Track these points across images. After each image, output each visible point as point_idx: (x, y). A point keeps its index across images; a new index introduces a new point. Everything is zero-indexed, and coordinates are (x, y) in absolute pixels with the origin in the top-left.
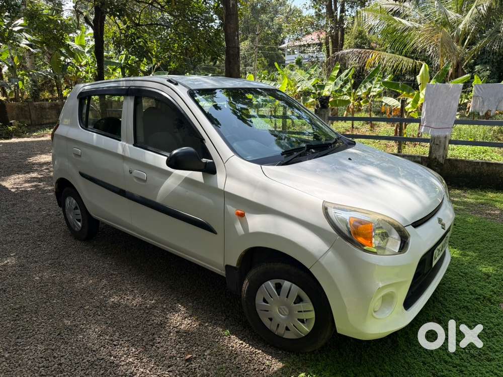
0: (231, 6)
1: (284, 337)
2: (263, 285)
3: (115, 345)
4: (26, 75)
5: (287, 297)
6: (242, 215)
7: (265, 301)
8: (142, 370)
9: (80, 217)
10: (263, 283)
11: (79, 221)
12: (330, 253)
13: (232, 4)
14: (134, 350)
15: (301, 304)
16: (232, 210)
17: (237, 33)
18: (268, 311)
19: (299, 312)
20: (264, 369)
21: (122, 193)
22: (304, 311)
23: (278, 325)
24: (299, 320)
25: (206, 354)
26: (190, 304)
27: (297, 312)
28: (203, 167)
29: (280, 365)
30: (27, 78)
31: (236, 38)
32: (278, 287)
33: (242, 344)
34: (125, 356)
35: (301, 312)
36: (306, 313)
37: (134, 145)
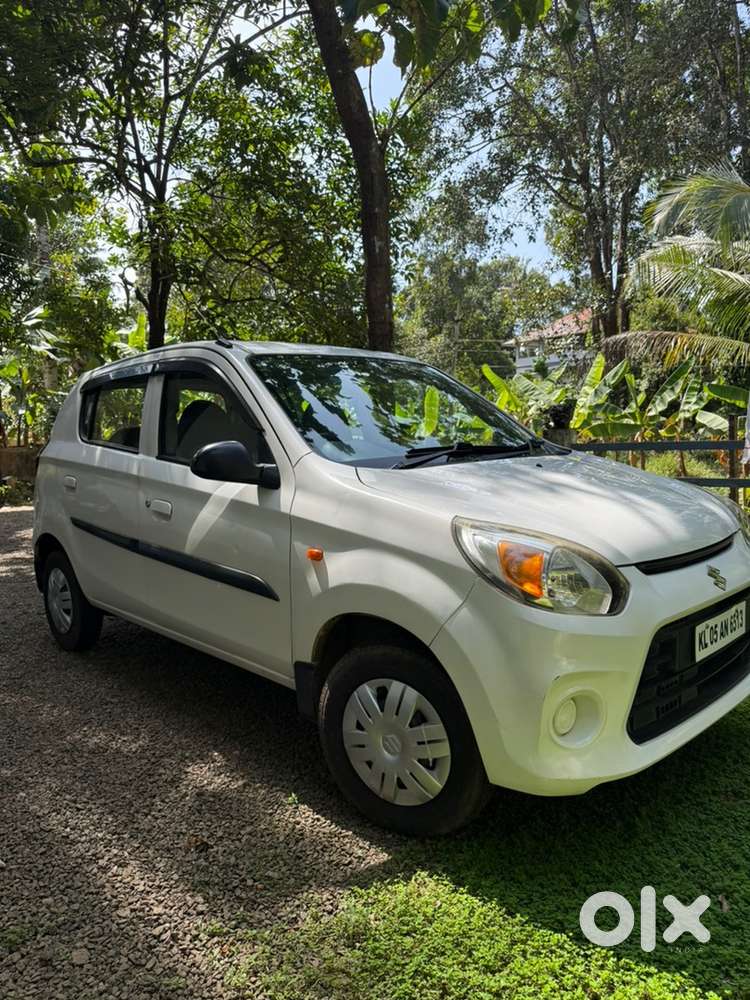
0: (377, 250)
1: (397, 802)
2: (355, 693)
3: (78, 810)
4: (40, 401)
5: (397, 714)
6: (317, 558)
7: (359, 727)
8: (115, 851)
9: (69, 605)
10: (355, 690)
11: (67, 612)
12: (465, 611)
13: (380, 248)
14: (110, 819)
15: (423, 727)
16: (302, 548)
17: (388, 298)
18: (363, 746)
19: (419, 743)
20: (350, 863)
21: (133, 545)
22: (429, 742)
23: (383, 775)
24: (420, 761)
25: (242, 832)
26: (237, 752)
27: (416, 745)
28: (257, 476)
29: (384, 857)
30: (42, 406)
31: (387, 306)
32: (382, 694)
33: (318, 820)
34: (92, 828)
35: (423, 743)
36: (432, 745)
37: (157, 458)
